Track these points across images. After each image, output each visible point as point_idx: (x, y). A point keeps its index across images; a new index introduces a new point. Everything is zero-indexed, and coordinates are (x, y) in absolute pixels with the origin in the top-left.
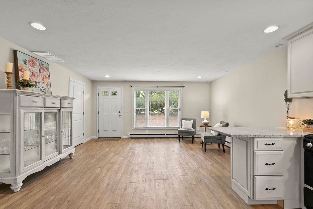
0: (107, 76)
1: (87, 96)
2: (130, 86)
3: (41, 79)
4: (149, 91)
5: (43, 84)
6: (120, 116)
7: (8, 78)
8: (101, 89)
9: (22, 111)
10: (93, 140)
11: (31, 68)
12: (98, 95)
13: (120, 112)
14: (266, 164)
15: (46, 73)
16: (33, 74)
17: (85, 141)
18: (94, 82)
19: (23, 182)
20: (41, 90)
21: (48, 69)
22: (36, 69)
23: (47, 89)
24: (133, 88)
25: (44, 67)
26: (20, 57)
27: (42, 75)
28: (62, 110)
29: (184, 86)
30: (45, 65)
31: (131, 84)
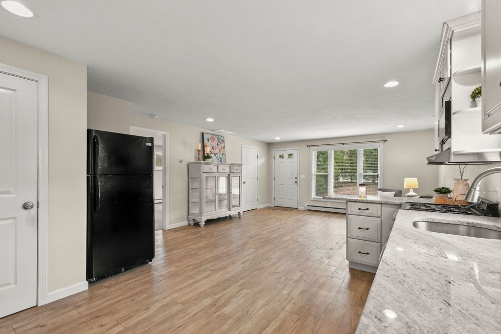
0: (278, 139)
1: (262, 161)
2: (307, 146)
3: (218, 151)
4: (333, 151)
5: (220, 154)
6: (296, 182)
7: (199, 154)
8: (277, 153)
9: (205, 175)
10: (269, 208)
11: (212, 143)
12: (273, 158)
13: (296, 178)
14: (360, 228)
15: (222, 145)
16: (213, 148)
17: (259, 207)
18: (269, 146)
19: (205, 222)
20: (218, 159)
21: (223, 141)
22: (214, 144)
23: (222, 158)
24: (311, 148)
25: (221, 140)
26: (206, 137)
27: (219, 147)
28: (231, 175)
29: (386, 140)
30: (221, 138)
31: (309, 143)
